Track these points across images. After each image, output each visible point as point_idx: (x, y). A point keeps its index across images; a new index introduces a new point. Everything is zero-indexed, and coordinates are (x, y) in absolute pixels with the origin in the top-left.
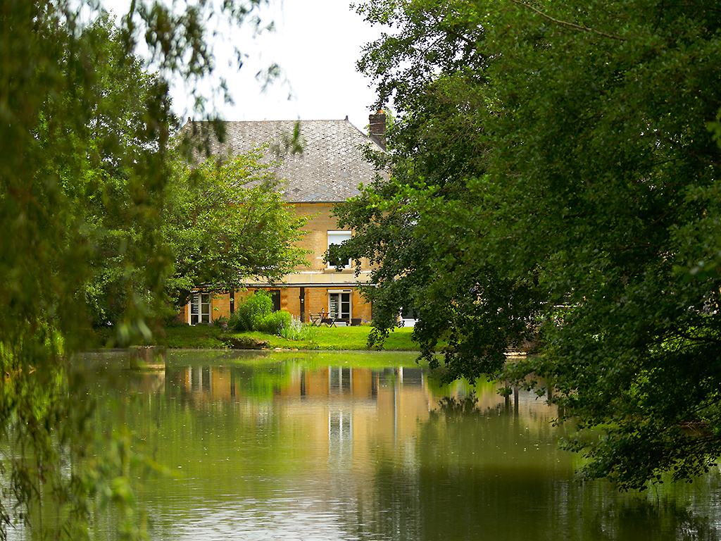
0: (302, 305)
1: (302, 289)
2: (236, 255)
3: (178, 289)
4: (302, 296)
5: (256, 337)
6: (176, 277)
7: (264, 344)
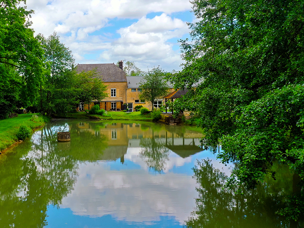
0: (105, 106)
1: (105, 102)
2: (90, 95)
3: (76, 104)
4: (105, 104)
5: (96, 116)
6: (75, 101)
7: (99, 118)
